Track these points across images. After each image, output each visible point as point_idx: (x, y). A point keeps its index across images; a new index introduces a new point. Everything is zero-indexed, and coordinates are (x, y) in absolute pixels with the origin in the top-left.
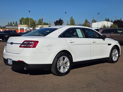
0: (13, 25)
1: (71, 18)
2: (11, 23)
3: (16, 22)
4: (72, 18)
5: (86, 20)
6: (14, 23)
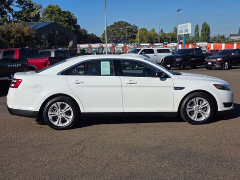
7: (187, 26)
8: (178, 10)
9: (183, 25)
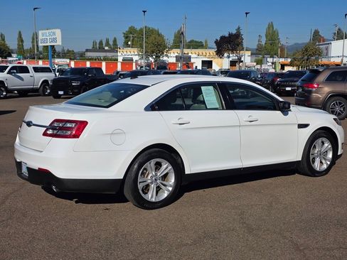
0: (106, 48)
1: (269, 28)
2: (101, 43)
3: (115, 41)
4: (271, 26)
5: (316, 33)
6: (107, 44)
7: (54, 34)
8: (35, 9)
9: (47, 31)
